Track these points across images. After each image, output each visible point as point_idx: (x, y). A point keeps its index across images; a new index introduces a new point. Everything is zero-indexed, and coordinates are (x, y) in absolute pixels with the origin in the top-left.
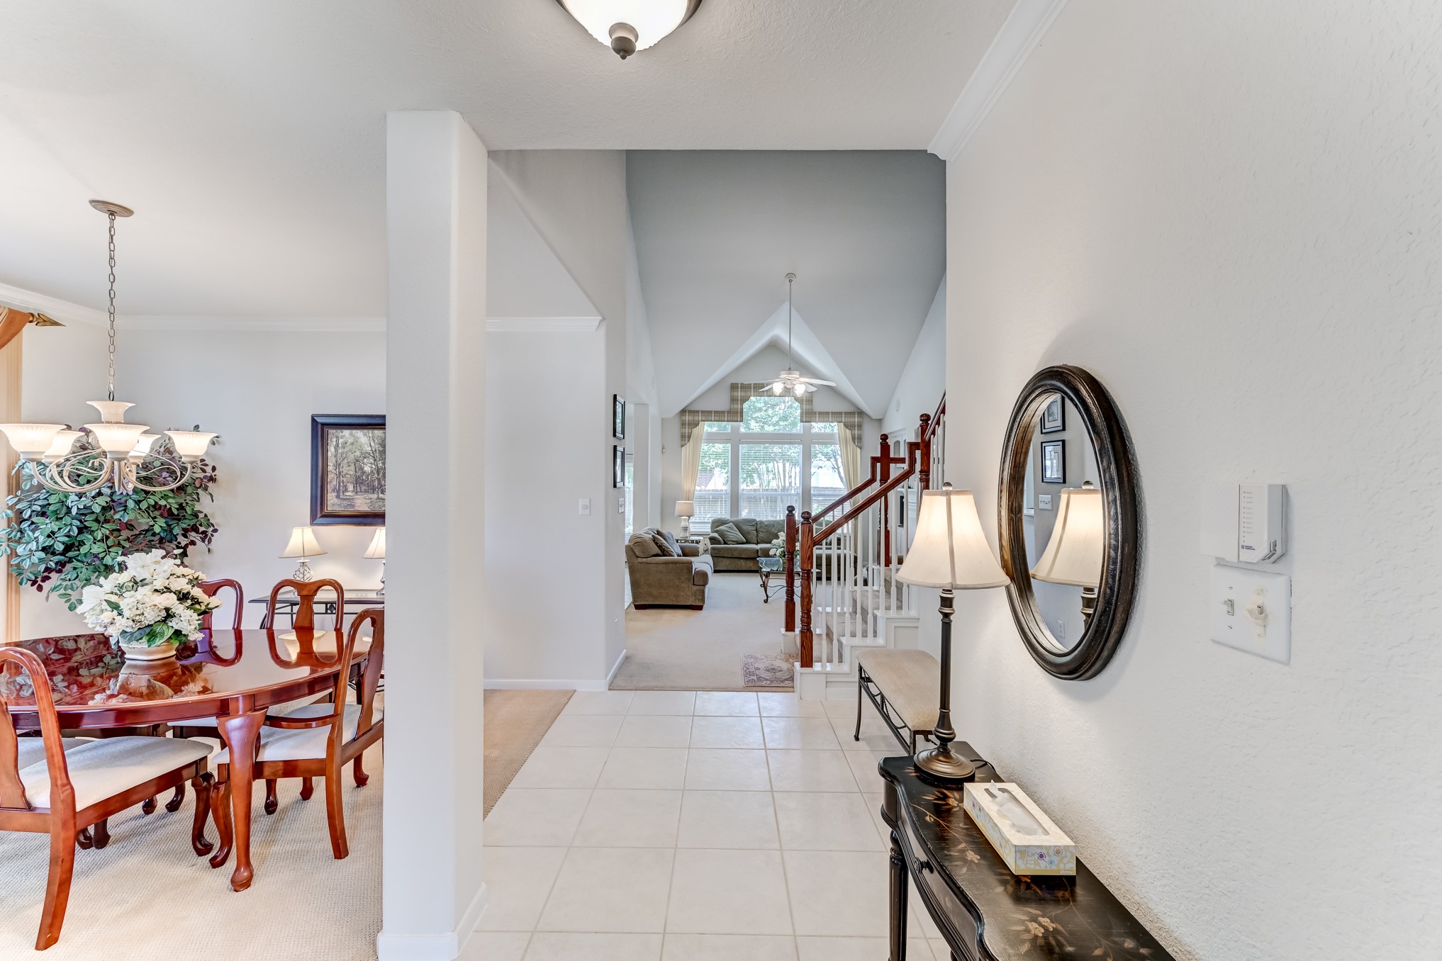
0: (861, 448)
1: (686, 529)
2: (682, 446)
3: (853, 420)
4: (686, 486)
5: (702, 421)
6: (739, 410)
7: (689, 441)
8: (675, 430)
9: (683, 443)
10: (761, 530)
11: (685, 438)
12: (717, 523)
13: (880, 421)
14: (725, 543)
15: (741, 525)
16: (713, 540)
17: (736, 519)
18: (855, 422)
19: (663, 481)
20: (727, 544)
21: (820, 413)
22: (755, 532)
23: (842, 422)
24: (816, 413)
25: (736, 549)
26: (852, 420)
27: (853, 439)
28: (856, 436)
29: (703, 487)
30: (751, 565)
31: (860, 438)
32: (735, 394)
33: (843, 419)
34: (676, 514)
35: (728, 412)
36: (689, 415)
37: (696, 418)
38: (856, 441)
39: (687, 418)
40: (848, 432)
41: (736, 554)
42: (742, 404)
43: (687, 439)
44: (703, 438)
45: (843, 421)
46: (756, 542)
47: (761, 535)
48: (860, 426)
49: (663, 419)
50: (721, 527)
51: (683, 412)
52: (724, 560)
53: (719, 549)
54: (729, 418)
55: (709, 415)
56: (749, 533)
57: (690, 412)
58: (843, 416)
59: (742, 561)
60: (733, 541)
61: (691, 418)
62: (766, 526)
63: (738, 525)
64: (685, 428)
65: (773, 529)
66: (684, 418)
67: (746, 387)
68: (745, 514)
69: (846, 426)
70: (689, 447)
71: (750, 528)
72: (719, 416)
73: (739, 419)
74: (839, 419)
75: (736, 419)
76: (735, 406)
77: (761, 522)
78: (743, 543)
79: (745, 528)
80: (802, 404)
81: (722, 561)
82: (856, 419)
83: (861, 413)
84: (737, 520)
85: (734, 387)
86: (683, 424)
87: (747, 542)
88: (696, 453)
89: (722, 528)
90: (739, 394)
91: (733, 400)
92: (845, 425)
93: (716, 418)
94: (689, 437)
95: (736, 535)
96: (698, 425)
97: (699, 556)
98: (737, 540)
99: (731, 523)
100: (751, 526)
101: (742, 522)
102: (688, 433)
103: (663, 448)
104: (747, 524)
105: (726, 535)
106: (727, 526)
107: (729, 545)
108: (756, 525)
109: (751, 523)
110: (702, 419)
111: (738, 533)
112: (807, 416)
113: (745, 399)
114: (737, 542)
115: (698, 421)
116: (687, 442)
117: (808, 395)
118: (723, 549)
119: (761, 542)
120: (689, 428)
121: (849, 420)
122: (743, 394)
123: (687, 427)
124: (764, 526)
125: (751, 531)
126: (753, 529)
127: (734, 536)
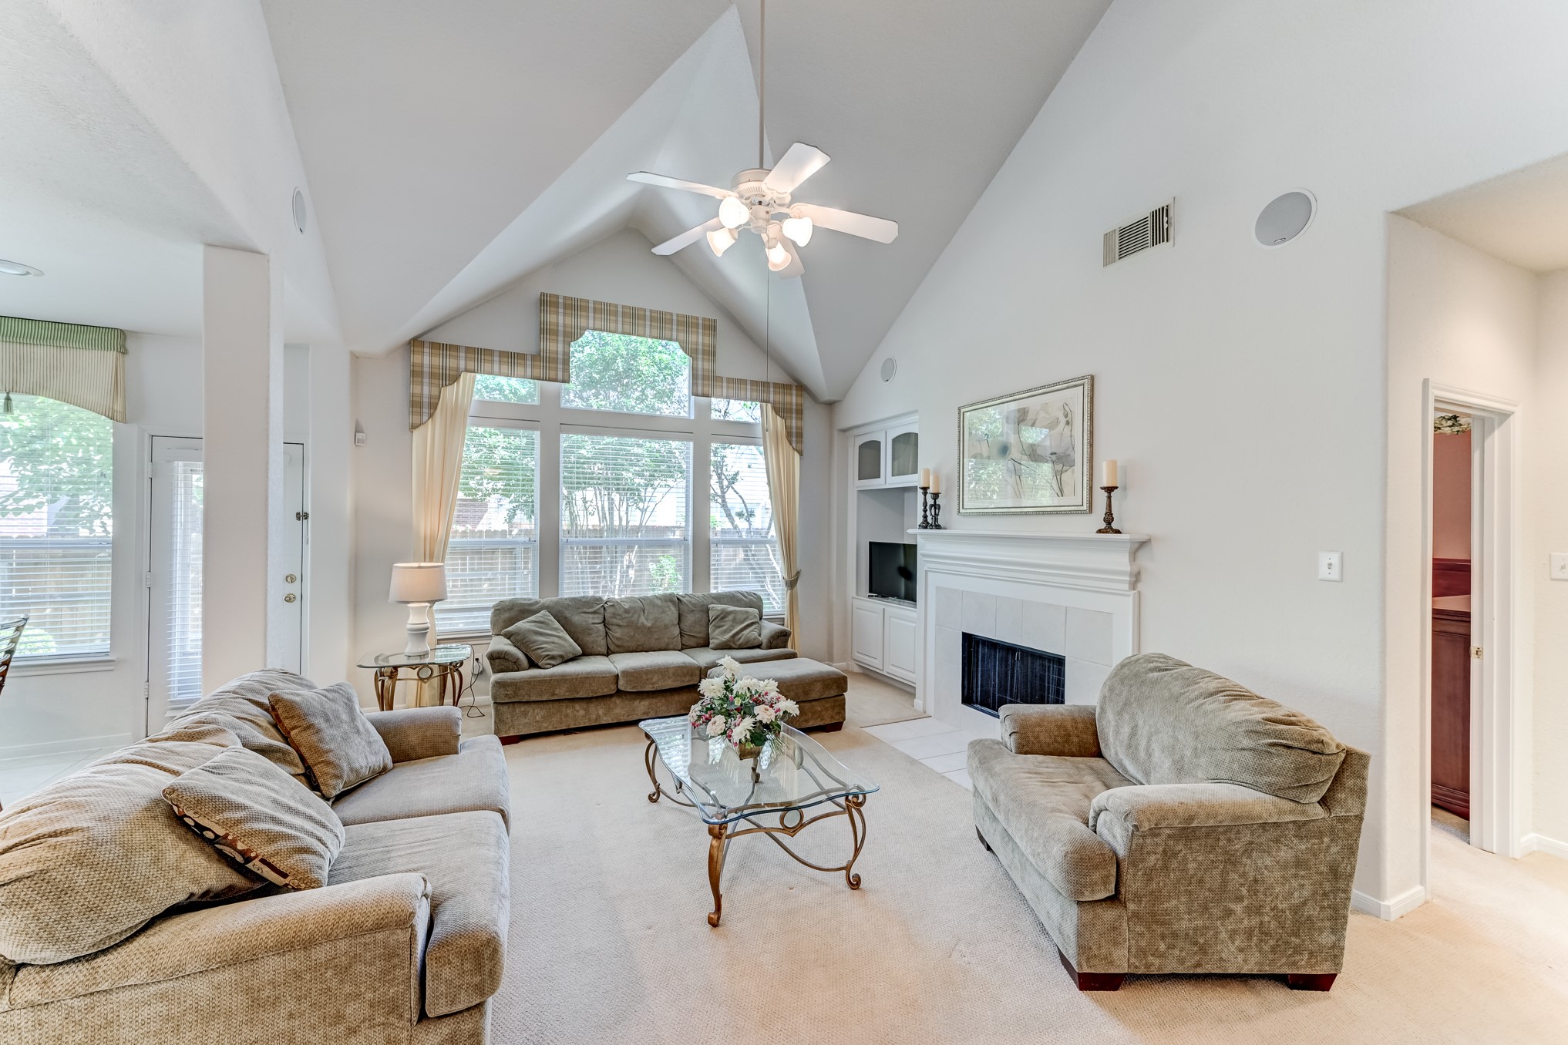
0: (801, 454)
1: (421, 633)
2: (413, 427)
3: (789, 400)
4: (425, 524)
5: (467, 371)
6: (560, 356)
7: (431, 416)
9: (416, 420)
10: (615, 621)
11: (421, 409)
12: (508, 615)
13: (831, 405)
14: (533, 664)
15: (567, 614)
16: (499, 660)
17: (555, 599)
18: (791, 404)
19: (357, 512)
20: (537, 666)
21: (730, 380)
22: (601, 627)
23: (767, 402)
24: (722, 378)
25: (563, 679)
26: (787, 399)
27: (789, 435)
28: (794, 431)
29: (469, 527)
30: (601, 712)
31: (800, 435)
32: (552, 318)
33: (772, 396)
34: (394, 595)
35: (533, 356)
36: (430, 353)
37: (452, 363)
38: (794, 439)
39: (427, 359)
40: (779, 421)
41: (562, 692)
42: (566, 344)
43: (426, 410)
44: (471, 412)
45: (772, 399)
46: (604, 650)
47: (617, 633)
48: (800, 412)
49: (355, 357)
50: (520, 624)
51: (416, 343)
52: (530, 709)
53: (515, 685)
54: (534, 369)
55: (481, 357)
56: (587, 630)
57: (434, 346)
58: (772, 389)
59: (577, 706)
60: (553, 658)
61: (437, 361)
62: (627, 611)
63: (562, 614)
64: (422, 384)
65: (643, 619)
66: (417, 359)
67: (576, 306)
68: (575, 585)
69: (777, 410)
70: (430, 432)
71: (591, 619)
72: (512, 360)
73: (560, 377)
74: (764, 396)
75: (552, 374)
76: (552, 346)
77: (615, 604)
78: (574, 659)
79: (577, 618)
80: (695, 361)
81: (525, 714)
82: (794, 398)
83: (802, 388)
84: (557, 603)
85: (546, 302)
86: (416, 374)
87: (586, 653)
88: (449, 450)
89: (522, 625)
90: (560, 319)
91: (545, 331)
92: (773, 408)
93: (471, 365)
94: (433, 407)
95: (556, 640)
96: (456, 378)
97: (457, 753)
98: (560, 653)
99: (543, 612)
100: (591, 616)
101: (569, 605)
102: (430, 397)
103: (358, 430)
104: (580, 610)
105: (535, 642)
106: (532, 618)
107: (540, 668)
108: (604, 611)
109: (592, 607)
110: (466, 365)
111: (561, 634)
112: (705, 383)
113: (573, 335)
114: (561, 656)
115: (458, 369)
116: (425, 418)
117: (707, 340)
118: (529, 682)
119: (617, 649)
120: (430, 384)
121: (779, 398)
122: (570, 321)
123: (426, 380)
124: (621, 611)
125: (592, 626)
126: (595, 621)
127: (553, 643)
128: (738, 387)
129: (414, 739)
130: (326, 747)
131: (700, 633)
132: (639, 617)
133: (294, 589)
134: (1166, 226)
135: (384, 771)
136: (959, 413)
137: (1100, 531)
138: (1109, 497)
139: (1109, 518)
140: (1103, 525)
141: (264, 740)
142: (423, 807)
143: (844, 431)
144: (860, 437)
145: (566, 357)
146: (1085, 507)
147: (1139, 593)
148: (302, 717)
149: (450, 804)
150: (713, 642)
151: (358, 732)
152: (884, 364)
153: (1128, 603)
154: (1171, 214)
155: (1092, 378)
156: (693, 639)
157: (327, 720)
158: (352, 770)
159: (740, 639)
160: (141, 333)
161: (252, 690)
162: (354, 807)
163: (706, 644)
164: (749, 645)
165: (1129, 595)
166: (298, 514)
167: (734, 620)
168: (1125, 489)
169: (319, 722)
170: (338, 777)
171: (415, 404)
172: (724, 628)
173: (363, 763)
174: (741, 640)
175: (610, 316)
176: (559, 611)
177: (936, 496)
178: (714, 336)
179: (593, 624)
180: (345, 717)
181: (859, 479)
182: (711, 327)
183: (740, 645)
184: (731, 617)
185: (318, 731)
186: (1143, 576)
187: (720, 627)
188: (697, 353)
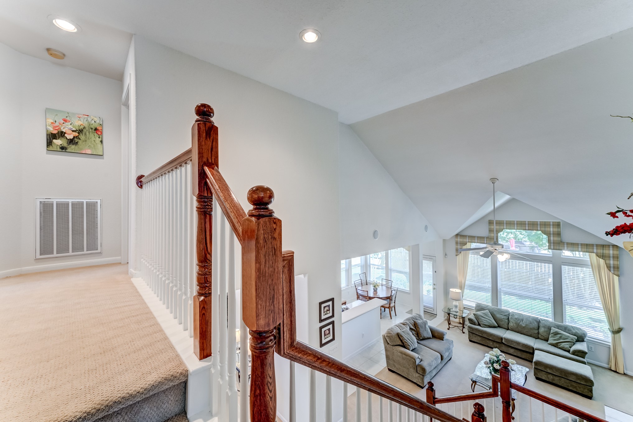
0: (618, 276)
1: (456, 306)
5: (468, 242)
6: (495, 238)
8: (452, 247)
9: (457, 254)
10: (512, 320)
14: (479, 325)
15: (495, 313)
16: (470, 321)
18: (610, 254)
21: (568, 244)
22: (507, 320)
23: (593, 252)
24: (563, 243)
27: (608, 267)
30: (497, 346)
31: (616, 267)
32: (492, 227)
33: (595, 250)
35: (486, 237)
36: (460, 238)
37: (465, 240)
38: (612, 269)
39: (459, 240)
40: (602, 261)
42: (497, 234)
43: (459, 251)
45: (595, 252)
46: (506, 327)
47: (512, 324)
48: (616, 257)
49: (444, 240)
51: (457, 236)
52: (477, 336)
53: (474, 329)
54: (488, 242)
55: (472, 238)
56: (501, 320)
57: (460, 235)
58: (595, 247)
60: (485, 325)
61: (461, 240)
62: (516, 319)
64: (458, 245)
66: (457, 239)
67: (500, 223)
69: (599, 256)
70: (460, 257)
71: (502, 317)
72: (481, 239)
73: (495, 243)
74: (591, 250)
75: (493, 242)
76: (492, 235)
77: (512, 315)
78: (495, 327)
79: (498, 316)
80: (549, 237)
81: (476, 337)
82: (611, 251)
84: (493, 309)
85: (491, 222)
86: (457, 243)
87: (500, 327)
88: (465, 261)
89: (479, 313)
91: (491, 231)
92: (597, 255)
93: (469, 241)
95: (488, 320)
96: (466, 244)
97: (443, 340)
98: (488, 324)
99: (487, 311)
100: (503, 316)
101: (496, 311)
102: (460, 248)
103: (446, 255)
104: (500, 313)
105: (481, 319)
106: (482, 312)
107: (481, 327)
108: (508, 316)
109: (504, 313)
110: (468, 240)
111: (490, 319)
112: (554, 245)
113: (499, 231)
114: (488, 325)
115: (466, 242)
116: (459, 253)
118: (477, 330)
119: (511, 329)
120: (460, 246)
121: (598, 250)
122: (498, 227)
123: (459, 245)
124: (514, 318)
125: (503, 319)
126: (504, 318)
127: (487, 321)
128: (574, 246)
129: (436, 334)
130: (420, 331)
131: (546, 336)
132: (520, 322)
133: (435, 287)
135: (430, 338)
141: (412, 327)
142: (431, 347)
145: (497, 238)
148: (418, 326)
149: (434, 349)
150: (549, 342)
151: (426, 330)
156: (543, 337)
157: (421, 327)
158: (423, 336)
159: (560, 345)
161: (414, 319)
162: (422, 342)
163: (547, 340)
164: (563, 349)
166: (435, 271)
167: (561, 337)
169: (420, 327)
170: (421, 337)
171: (457, 250)
172: (555, 338)
173: (426, 336)
174: (562, 345)
175: (510, 224)
176: (492, 312)
178: (559, 228)
179: (504, 319)
180: (424, 327)
182: (557, 225)
183: (560, 347)
184: (559, 335)
185: (419, 328)
187: (553, 337)
188: (550, 234)
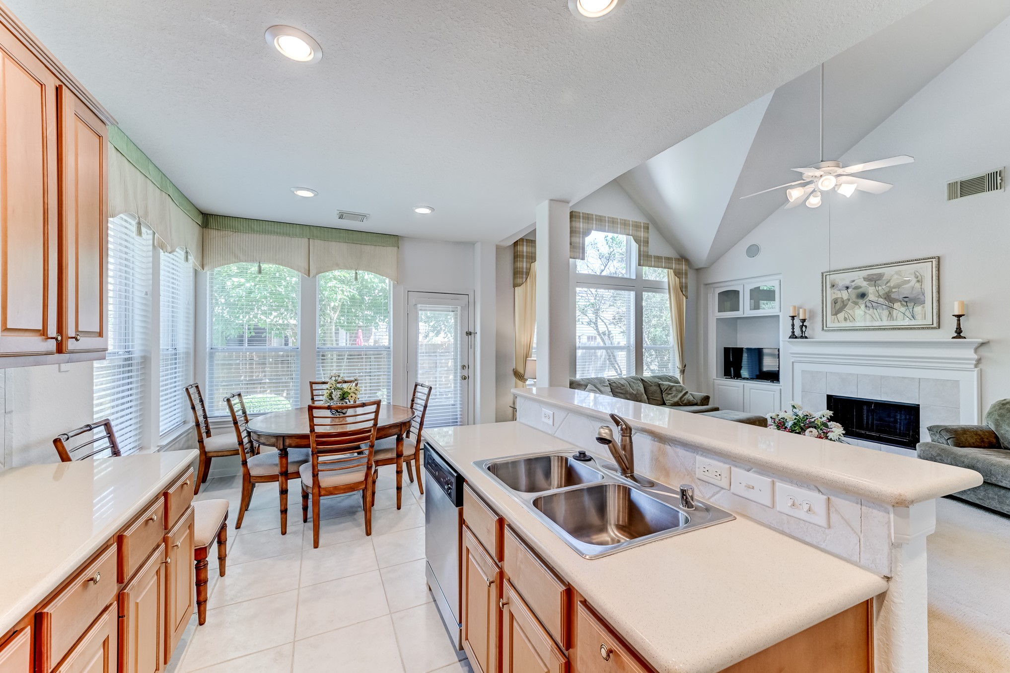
0: (687, 298)
2: (516, 286)
3: (681, 268)
6: (581, 246)
7: (526, 279)
9: (516, 283)
11: (522, 275)
13: (698, 270)
18: (683, 270)
21: (655, 257)
23: (671, 269)
24: (651, 256)
27: (681, 288)
28: (683, 285)
31: (686, 287)
33: (673, 265)
37: (534, 250)
38: (683, 289)
40: (677, 280)
42: (584, 239)
43: (524, 276)
45: (674, 267)
48: (686, 274)
49: (498, 248)
51: (521, 240)
58: (673, 262)
61: (530, 249)
65: (631, 390)
66: (520, 248)
67: (588, 218)
69: (675, 273)
70: (525, 289)
74: (670, 265)
76: (576, 240)
77: (614, 382)
80: (640, 246)
82: (684, 266)
83: (686, 260)
85: (574, 216)
86: (519, 256)
90: (580, 225)
94: (528, 273)
102: (526, 269)
108: (610, 385)
112: (644, 258)
113: (587, 233)
116: (524, 280)
117: (646, 235)
121: (678, 267)
122: (585, 226)
123: (525, 260)
124: (620, 385)
128: (659, 261)
131: (658, 397)
133: (465, 373)
134: (999, 181)
136: (823, 276)
137: (954, 338)
138: (959, 320)
139: (959, 331)
140: (955, 335)
143: (706, 284)
144: (718, 289)
145: (583, 246)
146: (935, 325)
147: (981, 370)
150: (668, 402)
152: (751, 246)
153: (975, 374)
154: (1003, 175)
155: (939, 258)
160: (405, 237)
163: (664, 403)
164: (690, 404)
165: (974, 371)
166: (466, 332)
167: (677, 390)
168: (968, 316)
171: (517, 274)
172: (673, 394)
174: (685, 401)
175: (602, 223)
176: (594, 385)
177: (804, 321)
178: (648, 232)
181: (718, 312)
182: (647, 228)
183: (686, 404)
184: (674, 389)
186: (983, 361)
187: (669, 394)
188: (641, 242)
